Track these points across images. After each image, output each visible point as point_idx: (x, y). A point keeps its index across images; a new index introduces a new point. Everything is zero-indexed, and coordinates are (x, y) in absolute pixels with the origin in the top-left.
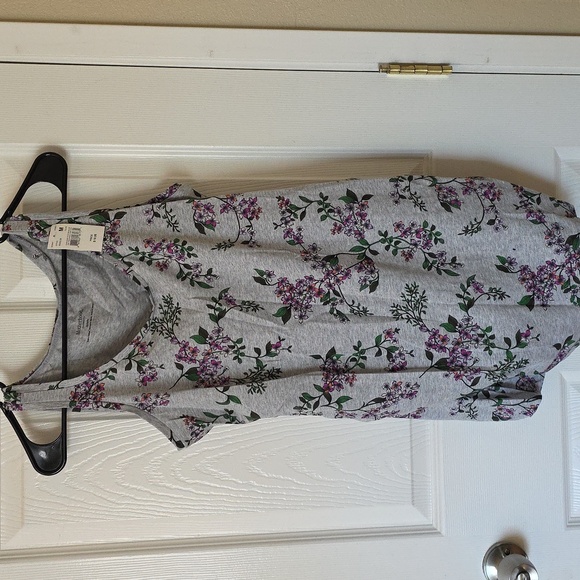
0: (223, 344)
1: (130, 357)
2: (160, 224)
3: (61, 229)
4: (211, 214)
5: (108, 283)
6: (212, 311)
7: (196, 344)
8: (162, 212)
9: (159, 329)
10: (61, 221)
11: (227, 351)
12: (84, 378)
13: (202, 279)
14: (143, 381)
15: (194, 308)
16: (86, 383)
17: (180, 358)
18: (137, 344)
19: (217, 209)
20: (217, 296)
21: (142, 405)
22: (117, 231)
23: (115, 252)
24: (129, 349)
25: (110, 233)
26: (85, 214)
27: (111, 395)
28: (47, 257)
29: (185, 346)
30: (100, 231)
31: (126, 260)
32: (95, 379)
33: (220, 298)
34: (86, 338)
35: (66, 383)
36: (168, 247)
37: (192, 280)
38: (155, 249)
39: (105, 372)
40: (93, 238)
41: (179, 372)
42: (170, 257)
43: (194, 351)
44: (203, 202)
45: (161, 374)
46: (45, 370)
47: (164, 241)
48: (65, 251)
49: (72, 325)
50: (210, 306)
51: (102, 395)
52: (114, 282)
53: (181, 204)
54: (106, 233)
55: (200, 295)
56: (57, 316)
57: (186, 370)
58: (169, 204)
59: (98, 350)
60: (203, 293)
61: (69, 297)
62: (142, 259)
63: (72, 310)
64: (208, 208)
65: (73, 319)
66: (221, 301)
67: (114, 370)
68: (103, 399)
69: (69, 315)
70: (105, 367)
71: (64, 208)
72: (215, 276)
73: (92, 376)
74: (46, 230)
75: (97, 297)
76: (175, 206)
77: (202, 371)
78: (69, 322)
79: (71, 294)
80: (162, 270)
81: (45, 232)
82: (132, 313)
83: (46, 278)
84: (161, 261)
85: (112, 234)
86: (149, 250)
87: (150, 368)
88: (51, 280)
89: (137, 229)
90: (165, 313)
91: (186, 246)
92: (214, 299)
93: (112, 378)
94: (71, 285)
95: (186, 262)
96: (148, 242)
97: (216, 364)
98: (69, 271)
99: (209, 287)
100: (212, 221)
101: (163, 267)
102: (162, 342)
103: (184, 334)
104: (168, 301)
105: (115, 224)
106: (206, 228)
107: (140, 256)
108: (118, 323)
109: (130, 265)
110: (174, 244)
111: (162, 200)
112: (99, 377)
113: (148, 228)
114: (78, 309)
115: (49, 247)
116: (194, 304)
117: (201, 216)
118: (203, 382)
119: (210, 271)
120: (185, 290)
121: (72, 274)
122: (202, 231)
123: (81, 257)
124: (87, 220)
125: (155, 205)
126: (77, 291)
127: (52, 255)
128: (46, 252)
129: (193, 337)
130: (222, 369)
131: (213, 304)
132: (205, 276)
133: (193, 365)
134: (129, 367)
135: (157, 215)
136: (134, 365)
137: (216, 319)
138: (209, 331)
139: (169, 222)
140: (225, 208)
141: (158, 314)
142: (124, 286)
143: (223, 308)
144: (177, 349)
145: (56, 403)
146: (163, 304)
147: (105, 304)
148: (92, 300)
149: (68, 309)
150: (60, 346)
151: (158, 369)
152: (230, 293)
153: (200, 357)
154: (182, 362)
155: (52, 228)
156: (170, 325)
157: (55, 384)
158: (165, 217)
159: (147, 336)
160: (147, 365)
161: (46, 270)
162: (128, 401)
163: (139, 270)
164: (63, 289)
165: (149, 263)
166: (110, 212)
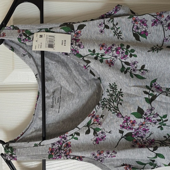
0: (154, 119)
1: (88, 125)
2: (109, 34)
3: (41, 36)
4: (145, 27)
5: (71, 73)
6: (147, 96)
7: (135, 118)
8: (111, 25)
9: (108, 106)
10: (40, 30)
11: (155, 123)
12: (58, 139)
13: (137, 73)
14: (96, 140)
15: (133, 93)
16: (59, 142)
17: (123, 127)
18: (93, 117)
19: (149, 23)
20: (149, 85)
21: (96, 157)
22: (80, 38)
23: (78, 53)
24: (87, 119)
25: (75, 39)
26: (57, 26)
27: (77, 151)
28: (30, 56)
29: (127, 120)
30: (68, 38)
31: (86, 59)
32: (65, 139)
33: (151, 86)
34: (57, 110)
35: (46, 142)
36: (117, 50)
37: (131, 73)
38: (107, 51)
39: (72, 135)
40: (64, 43)
41: (120, 135)
42: (116, 57)
43: (133, 123)
44: (140, 18)
45: (108, 136)
46: (31, 131)
47: (113, 45)
48: (43, 52)
49: (48, 101)
50: (146, 93)
51: (70, 150)
52: (75, 73)
53: (124, 19)
54: (72, 39)
55: (138, 84)
56: (38, 96)
57: (124, 134)
58: (116, 19)
59: (64, 117)
60: (140, 82)
61: (46, 83)
62: (96, 58)
63: (48, 92)
64: (143, 22)
65: (49, 98)
66: (152, 89)
67: (78, 134)
68: (71, 154)
69: (46, 95)
70: (72, 132)
71: (42, 21)
72: (146, 70)
73: (63, 138)
74: (31, 37)
75: (63, 83)
76: (120, 21)
77: (136, 134)
78: (46, 99)
79: (47, 81)
80: (110, 66)
81: (29, 38)
82: (87, 93)
83: (30, 69)
84: (109, 60)
85: (77, 40)
86: (103, 51)
87: (102, 133)
88: (34, 71)
89: (93, 37)
90: (111, 95)
91: (130, 49)
92: (147, 87)
93: (77, 139)
94: (47, 74)
95: (126, 61)
96: (103, 46)
97: (145, 130)
98: (46, 65)
99: (143, 78)
100: (145, 32)
101: (111, 64)
102: (111, 116)
103: (126, 111)
104: (113, 87)
105: (77, 34)
106: (140, 37)
107: (95, 56)
108: (78, 100)
109: (88, 62)
110: (121, 48)
111: (110, 16)
112: (68, 138)
113: (100, 36)
114: (52, 91)
115: (33, 49)
116: (133, 90)
117: (138, 28)
118: (136, 142)
119: (143, 67)
120: (127, 80)
121: (47, 67)
122: (138, 39)
123: (53, 56)
124: (59, 30)
125: (106, 20)
126: (51, 79)
127: (34, 55)
128: (30, 52)
129: (133, 114)
130: (149, 133)
131: (148, 91)
132: (140, 70)
133: (131, 131)
134: (88, 132)
135: (107, 27)
136: (92, 131)
137: (150, 101)
138: (145, 109)
139: (115, 32)
140: (155, 22)
141: (106, 96)
142: (81, 75)
143: (155, 93)
144: (121, 121)
145: (39, 156)
146: (109, 89)
147: (70, 88)
148: (60, 85)
149: (46, 91)
150: (41, 116)
151: (107, 134)
152: (158, 83)
153: (136, 126)
154: (124, 130)
155: (35, 35)
156: (115, 104)
157: (38, 142)
158: (112, 29)
159: (99, 110)
160: (100, 131)
161: (30, 64)
162: (88, 155)
163: (94, 65)
164: (43, 77)
165: (101, 61)
166: (74, 25)
